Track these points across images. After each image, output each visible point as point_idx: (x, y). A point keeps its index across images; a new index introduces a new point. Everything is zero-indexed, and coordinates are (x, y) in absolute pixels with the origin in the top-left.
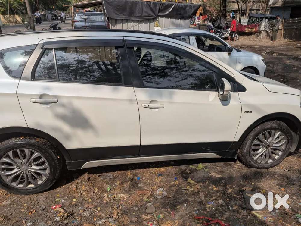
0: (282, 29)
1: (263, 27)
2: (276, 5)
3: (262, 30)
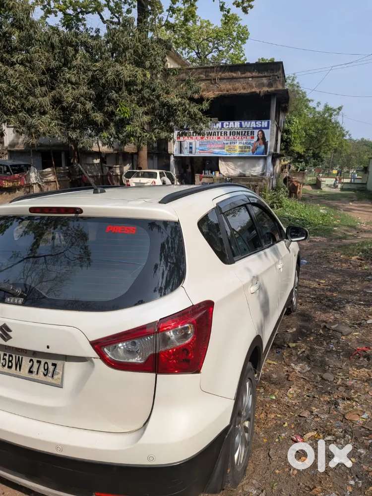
0: (55, 181)
1: (34, 179)
2: (16, 148)
3: (33, 184)
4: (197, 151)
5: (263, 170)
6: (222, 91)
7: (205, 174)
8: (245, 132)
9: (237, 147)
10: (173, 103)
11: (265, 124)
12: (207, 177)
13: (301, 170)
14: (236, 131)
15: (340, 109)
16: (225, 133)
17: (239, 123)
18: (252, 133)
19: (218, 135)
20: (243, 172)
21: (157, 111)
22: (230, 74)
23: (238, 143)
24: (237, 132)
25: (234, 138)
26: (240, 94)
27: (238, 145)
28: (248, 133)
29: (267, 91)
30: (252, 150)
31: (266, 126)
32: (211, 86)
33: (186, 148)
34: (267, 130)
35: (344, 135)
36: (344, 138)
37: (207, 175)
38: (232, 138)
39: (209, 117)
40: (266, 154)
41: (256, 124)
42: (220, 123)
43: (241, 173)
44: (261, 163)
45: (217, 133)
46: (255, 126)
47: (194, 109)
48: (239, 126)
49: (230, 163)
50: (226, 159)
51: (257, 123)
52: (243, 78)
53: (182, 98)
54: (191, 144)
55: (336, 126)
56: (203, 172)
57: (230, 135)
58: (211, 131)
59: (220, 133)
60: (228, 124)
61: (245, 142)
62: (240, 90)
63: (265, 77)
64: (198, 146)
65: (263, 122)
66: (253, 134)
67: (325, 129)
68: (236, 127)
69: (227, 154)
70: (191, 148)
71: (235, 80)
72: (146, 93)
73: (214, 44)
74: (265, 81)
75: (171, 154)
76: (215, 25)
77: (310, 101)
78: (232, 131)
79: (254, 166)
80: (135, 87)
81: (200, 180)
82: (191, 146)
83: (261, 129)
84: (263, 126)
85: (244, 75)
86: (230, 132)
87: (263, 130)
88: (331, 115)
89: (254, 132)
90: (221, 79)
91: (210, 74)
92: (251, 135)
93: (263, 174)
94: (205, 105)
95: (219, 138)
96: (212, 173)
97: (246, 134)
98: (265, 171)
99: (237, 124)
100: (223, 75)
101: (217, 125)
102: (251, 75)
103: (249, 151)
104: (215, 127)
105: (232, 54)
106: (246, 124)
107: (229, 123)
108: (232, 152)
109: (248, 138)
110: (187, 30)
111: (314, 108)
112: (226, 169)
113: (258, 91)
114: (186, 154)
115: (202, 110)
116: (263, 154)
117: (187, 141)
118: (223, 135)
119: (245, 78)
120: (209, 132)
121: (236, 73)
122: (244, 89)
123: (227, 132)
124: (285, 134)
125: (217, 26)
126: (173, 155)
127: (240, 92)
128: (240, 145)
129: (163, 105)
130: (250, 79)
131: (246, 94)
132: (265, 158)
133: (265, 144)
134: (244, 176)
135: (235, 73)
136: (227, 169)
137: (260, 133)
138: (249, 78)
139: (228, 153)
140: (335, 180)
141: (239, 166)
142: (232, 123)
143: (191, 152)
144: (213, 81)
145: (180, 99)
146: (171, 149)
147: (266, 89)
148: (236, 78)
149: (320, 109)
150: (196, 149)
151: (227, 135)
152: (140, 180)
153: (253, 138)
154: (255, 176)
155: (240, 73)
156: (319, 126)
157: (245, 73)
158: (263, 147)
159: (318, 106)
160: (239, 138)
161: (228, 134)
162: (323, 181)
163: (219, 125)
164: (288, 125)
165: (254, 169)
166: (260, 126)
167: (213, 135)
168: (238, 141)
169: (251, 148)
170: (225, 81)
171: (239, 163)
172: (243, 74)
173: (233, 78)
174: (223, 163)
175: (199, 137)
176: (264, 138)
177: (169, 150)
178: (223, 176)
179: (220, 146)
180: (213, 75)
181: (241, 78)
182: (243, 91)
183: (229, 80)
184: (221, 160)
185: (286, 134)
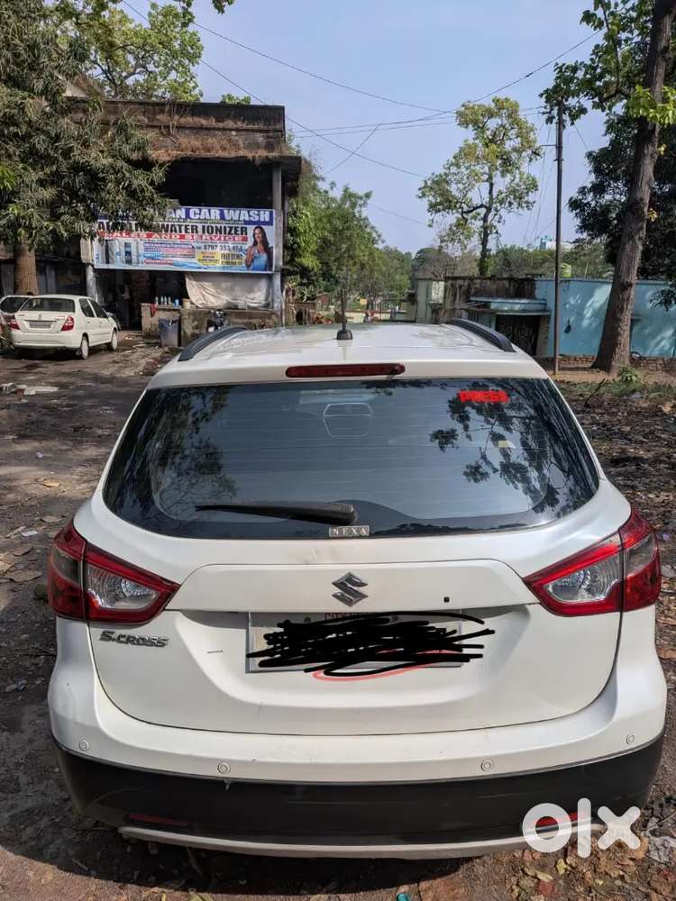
4: (142, 259)
5: (267, 299)
6: (182, 150)
7: (160, 303)
8: (231, 228)
9: (218, 256)
10: (98, 165)
11: (265, 215)
12: (164, 310)
13: (308, 299)
14: (214, 225)
15: (368, 196)
16: (195, 229)
17: (218, 212)
18: (244, 230)
19: (180, 232)
20: (234, 302)
21: (66, 180)
22: (196, 119)
23: (219, 248)
24: (216, 227)
25: (211, 238)
26: (218, 158)
27: (219, 252)
28: (236, 231)
29: (267, 157)
30: (246, 261)
31: (267, 219)
32: (161, 138)
33: (118, 254)
34: (270, 227)
35: (374, 241)
36: (376, 246)
37: (165, 306)
38: (208, 238)
39: (166, 196)
40: (270, 270)
41: (250, 216)
42: (183, 210)
43: (229, 303)
44: (263, 284)
45: (177, 228)
46: (247, 218)
47: (140, 180)
48: (218, 217)
49: (206, 284)
50: (199, 276)
51: (251, 213)
52: (219, 129)
53: (113, 157)
54: (127, 245)
55: (363, 224)
56: (157, 299)
57: (204, 232)
58: (165, 224)
59: (183, 228)
60: (197, 211)
61: (231, 246)
62: (217, 152)
63: (260, 131)
64: (142, 251)
65: (262, 213)
66: (246, 234)
67: (348, 229)
68: (213, 218)
69: (200, 268)
70: (128, 253)
71: (206, 132)
72: (40, 142)
73: (136, 58)
74: (260, 138)
75: (89, 264)
76: (137, 22)
77: (318, 179)
78: (206, 225)
79: (251, 291)
80: (11, 128)
81: (152, 315)
82: (128, 249)
83: (259, 224)
84: (262, 219)
85: (221, 125)
86: (204, 227)
87: (263, 227)
88: (354, 205)
89: (246, 229)
90: (180, 128)
91: (158, 117)
92: (242, 234)
93: (267, 305)
94: (158, 175)
95: (182, 237)
96: (173, 301)
97: (233, 232)
98: (270, 299)
99: (215, 212)
100: (183, 120)
101: (178, 212)
102: (235, 126)
103: (241, 263)
104: (173, 215)
105: (175, 81)
106: (231, 214)
107: (200, 210)
108: (210, 264)
109: (236, 239)
110: (104, 25)
111: (327, 192)
112: (200, 296)
113: (250, 156)
114: (118, 264)
115: (152, 183)
116: (265, 270)
117: (119, 241)
118: (190, 231)
119: (224, 129)
120: (163, 225)
121: (207, 119)
122: (224, 149)
123: (197, 227)
124: (289, 235)
125: (140, 25)
126: (93, 266)
127: (217, 155)
128: (223, 252)
129: (77, 168)
130: (234, 133)
131: (230, 158)
132: (270, 277)
133: (268, 251)
134: (236, 308)
135: (204, 119)
136: (203, 296)
137: (257, 231)
138: (231, 130)
139: (202, 266)
140: (364, 315)
141: (224, 290)
142: (205, 210)
143: (129, 262)
144: (165, 130)
145: (110, 160)
146: (88, 255)
147: (263, 153)
148: (207, 129)
149: (337, 194)
150: (138, 256)
151: (197, 232)
152: (40, 316)
153: (245, 239)
154: (255, 308)
155: (214, 120)
156: (338, 223)
157: (223, 121)
158: (264, 257)
159: (332, 188)
160: (220, 239)
161: (200, 229)
162: (350, 318)
163: (181, 213)
164: (293, 221)
165: (251, 296)
166: (257, 219)
167: (171, 231)
168: (219, 245)
169: (244, 257)
170: (187, 132)
171: (224, 285)
172: (220, 122)
173: (202, 128)
174: (194, 283)
175: (143, 234)
176: (265, 242)
177: (82, 256)
178: (197, 307)
179: (185, 252)
180: (162, 118)
181: (215, 129)
182: (222, 154)
183: (195, 131)
184: (190, 279)
185: (292, 236)
